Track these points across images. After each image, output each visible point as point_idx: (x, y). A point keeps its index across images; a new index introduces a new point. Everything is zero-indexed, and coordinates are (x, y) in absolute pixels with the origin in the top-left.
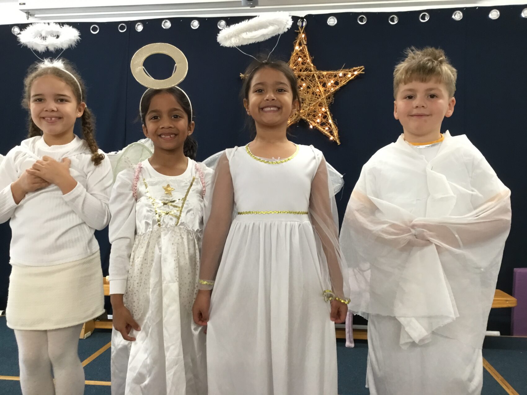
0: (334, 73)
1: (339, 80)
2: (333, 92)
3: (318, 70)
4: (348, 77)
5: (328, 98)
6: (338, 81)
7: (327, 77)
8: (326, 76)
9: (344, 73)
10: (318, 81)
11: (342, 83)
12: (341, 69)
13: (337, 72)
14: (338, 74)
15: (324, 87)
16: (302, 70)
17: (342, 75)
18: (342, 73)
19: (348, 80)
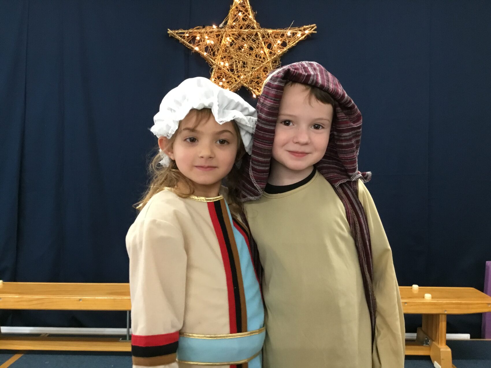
0: (281, 32)
1: (287, 40)
2: (279, 55)
3: (262, 28)
4: (298, 37)
5: (274, 61)
7: (273, 36)
8: (272, 34)
9: (292, 32)
10: (262, 41)
11: (291, 44)
12: (289, 28)
13: (285, 31)
14: (286, 33)
15: (270, 49)
16: (243, 28)
17: (291, 34)
18: (290, 32)
19: (297, 40)
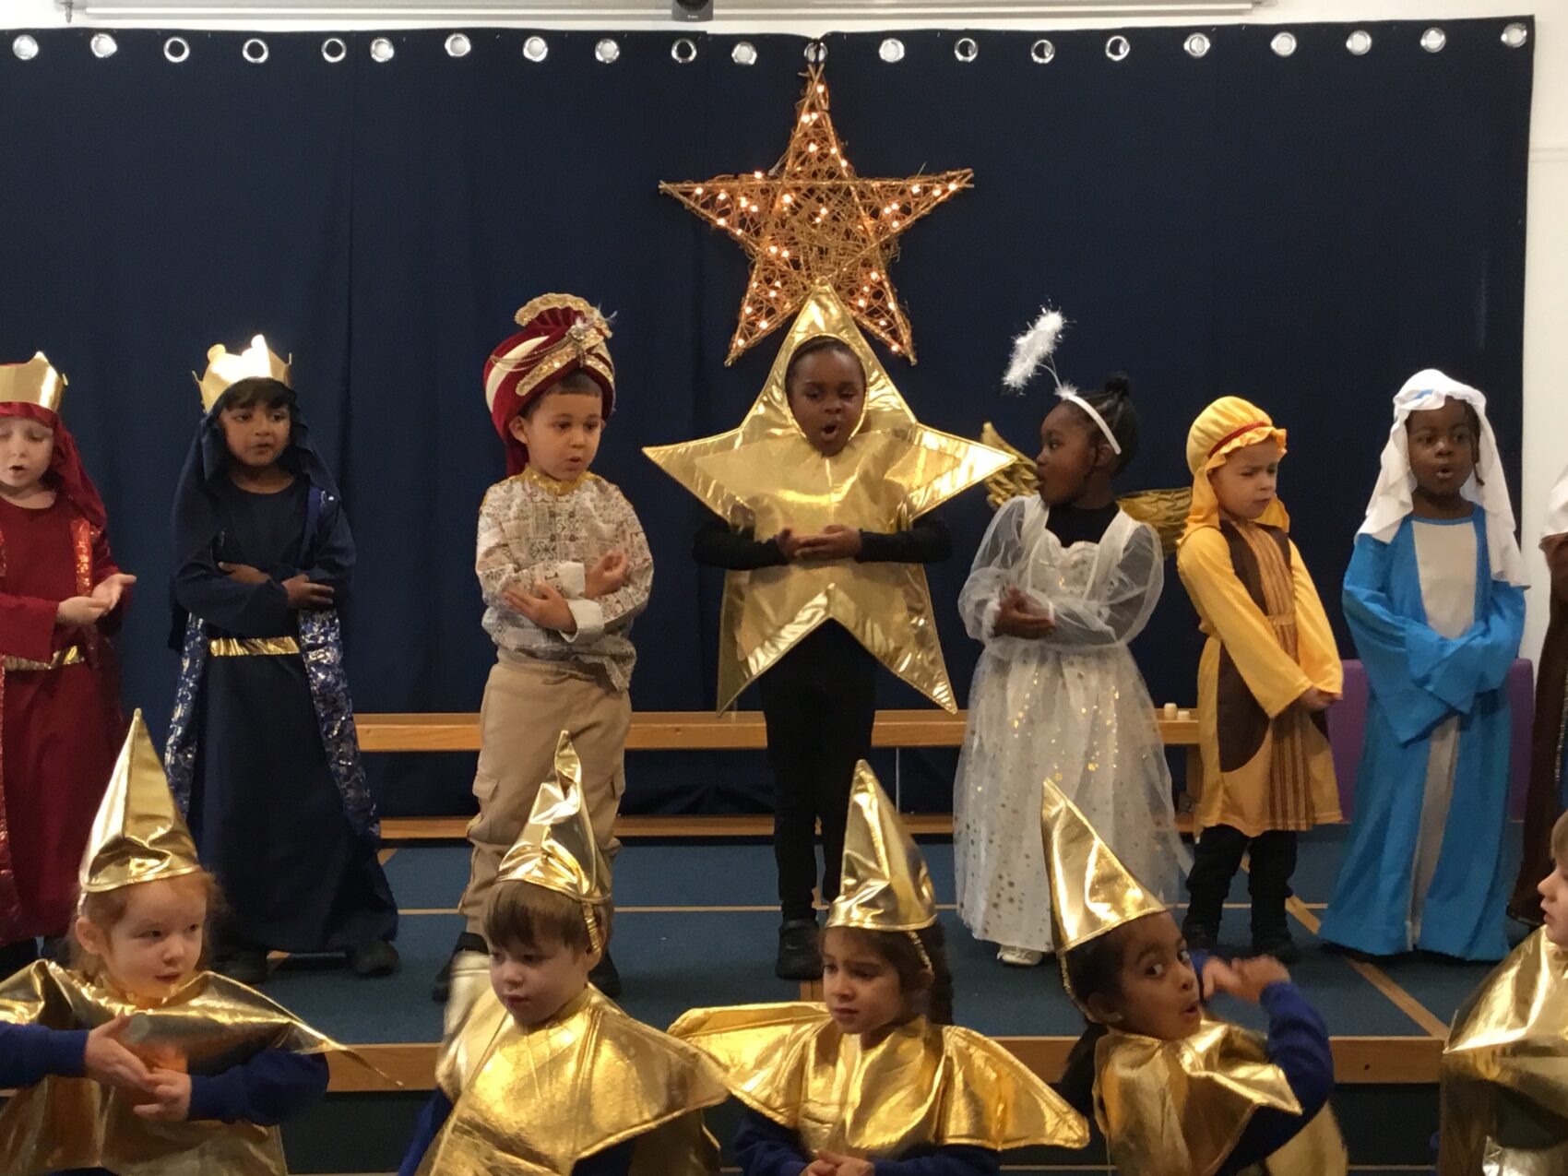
0: (898, 186)
1: (912, 203)
2: (897, 233)
3: (859, 176)
4: (934, 196)
5: (886, 246)
6: (909, 203)
7: (882, 194)
8: (881, 191)
9: (923, 185)
10: (860, 204)
11: (920, 210)
12: (917, 177)
13: (907, 183)
14: (910, 188)
15: (876, 219)
16: (819, 176)
17: (919, 190)
18: (918, 185)
19: (933, 203)
